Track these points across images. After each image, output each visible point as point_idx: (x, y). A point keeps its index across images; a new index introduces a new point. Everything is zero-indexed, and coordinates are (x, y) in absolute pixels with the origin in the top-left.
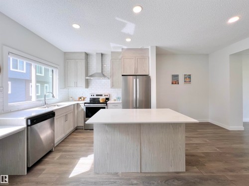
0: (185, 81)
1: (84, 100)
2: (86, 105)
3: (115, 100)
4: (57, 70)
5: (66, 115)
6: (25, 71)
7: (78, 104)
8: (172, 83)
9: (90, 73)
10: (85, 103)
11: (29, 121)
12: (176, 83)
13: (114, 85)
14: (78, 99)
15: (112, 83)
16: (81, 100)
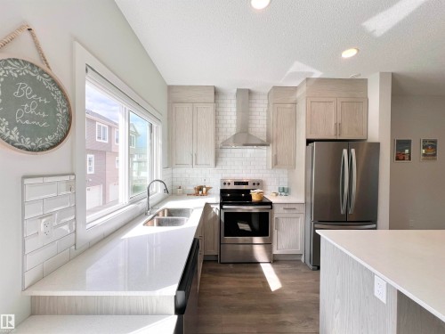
0: (424, 155)
1: (208, 193)
2: (224, 207)
7: (206, 204)
8: (397, 159)
10: (222, 203)
12: (404, 159)
13: (279, 160)
14: (194, 192)
15: (276, 156)
16: (200, 192)
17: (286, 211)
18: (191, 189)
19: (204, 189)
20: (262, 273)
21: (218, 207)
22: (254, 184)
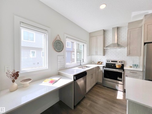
1: (101, 64)
2: (104, 68)
3: (131, 67)
4: (86, 45)
5: (92, 74)
6: (71, 47)
7: (98, 67)
9: (107, 45)
10: (103, 67)
11: (75, 77)
13: (131, 52)
14: (97, 63)
15: (129, 51)
16: (99, 63)
17: (131, 73)
18: (97, 62)
19: (100, 63)
20: (117, 93)
21: (102, 68)
22: (120, 62)
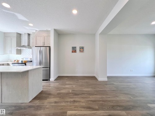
0: (80, 51)
8: (72, 52)
12: (74, 52)
22: (30, 59)
